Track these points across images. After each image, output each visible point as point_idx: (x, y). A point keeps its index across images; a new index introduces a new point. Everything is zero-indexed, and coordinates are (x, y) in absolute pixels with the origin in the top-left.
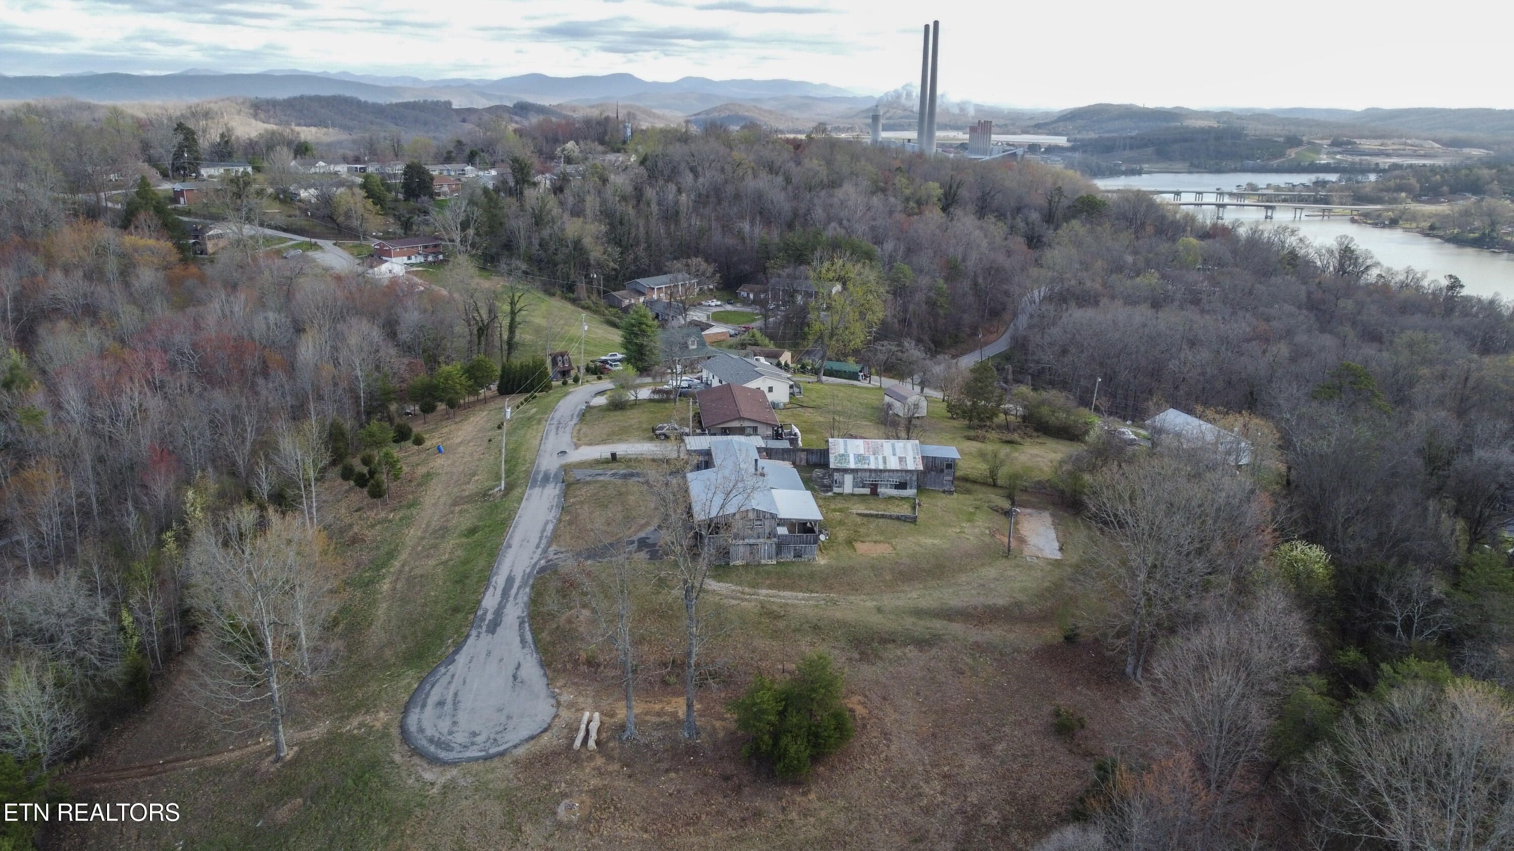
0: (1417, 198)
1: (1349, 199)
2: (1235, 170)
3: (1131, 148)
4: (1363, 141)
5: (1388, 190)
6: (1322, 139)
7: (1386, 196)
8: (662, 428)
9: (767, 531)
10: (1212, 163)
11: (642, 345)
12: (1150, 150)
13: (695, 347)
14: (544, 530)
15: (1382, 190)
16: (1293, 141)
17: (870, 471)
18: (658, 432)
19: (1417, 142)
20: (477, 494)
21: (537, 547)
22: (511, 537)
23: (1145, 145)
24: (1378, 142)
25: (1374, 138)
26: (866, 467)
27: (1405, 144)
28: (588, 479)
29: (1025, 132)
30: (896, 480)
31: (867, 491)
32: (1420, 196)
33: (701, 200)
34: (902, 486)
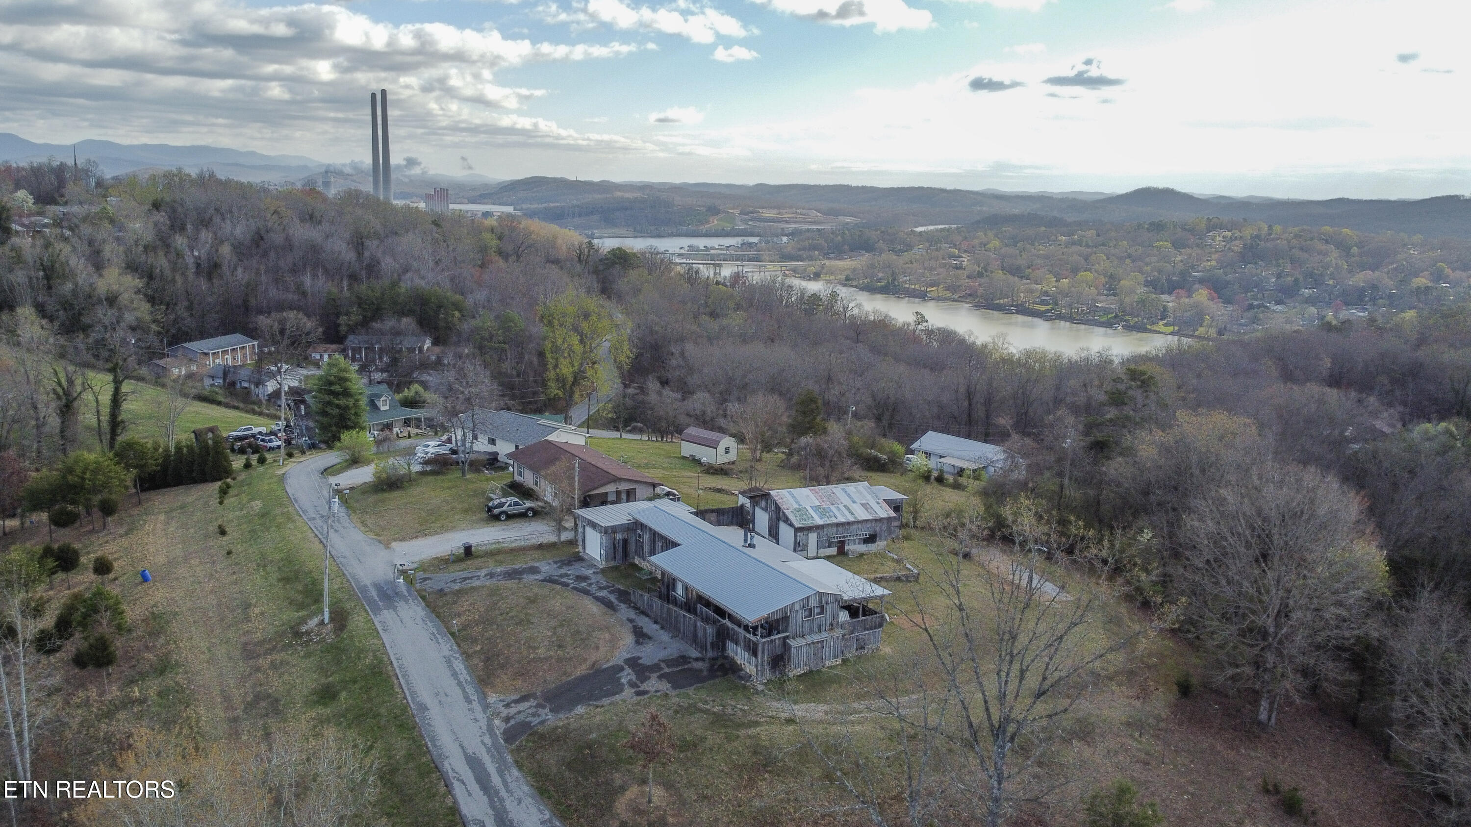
0: (826, 256)
1: (777, 257)
2: (672, 235)
3: (580, 215)
4: (764, 211)
5: (804, 249)
6: (733, 209)
7: (804, 254)
8: (501, 505)
9: (828, 622)
10: (653, 228)
11: (347, 407)
12: (596, 217)
13: (387, 408)
14: (455, 674)
15: (800, 250)
16: (713, 211)
17: (838, 525)
18: (496, 511)
19: (804, 211)
20: (281, 635)
21: (469, 701)
22: (413, 694)
23: (592, 213)
24: (776, 211)
25: (774, 208)
26: (834, 520)
27: (796, 213)
28: (457, 586)
29: (472, 201)
30: (866, 533)
31: (833, 551)
32: (828, 254)
33: (241, 251)
34: (871, 539)
